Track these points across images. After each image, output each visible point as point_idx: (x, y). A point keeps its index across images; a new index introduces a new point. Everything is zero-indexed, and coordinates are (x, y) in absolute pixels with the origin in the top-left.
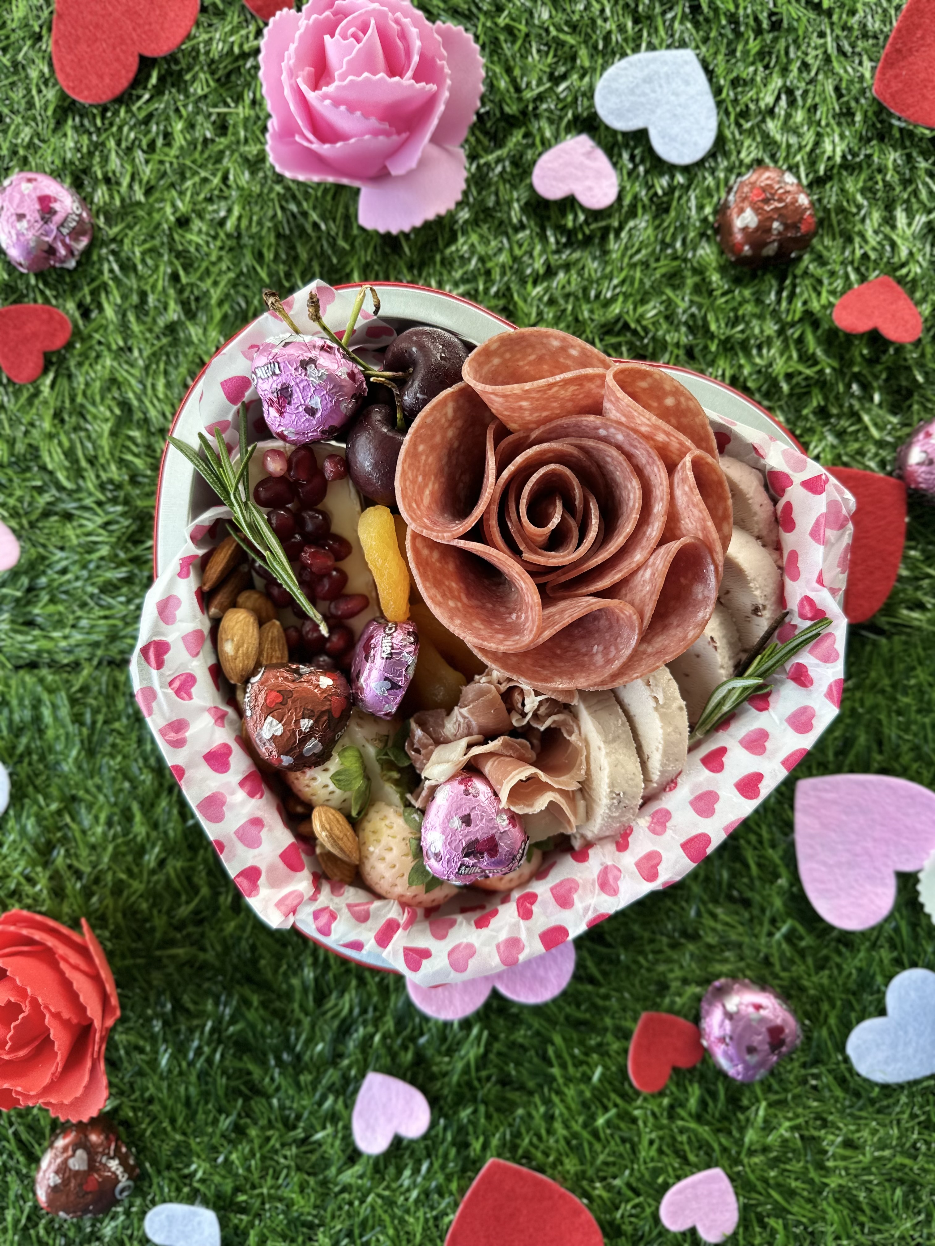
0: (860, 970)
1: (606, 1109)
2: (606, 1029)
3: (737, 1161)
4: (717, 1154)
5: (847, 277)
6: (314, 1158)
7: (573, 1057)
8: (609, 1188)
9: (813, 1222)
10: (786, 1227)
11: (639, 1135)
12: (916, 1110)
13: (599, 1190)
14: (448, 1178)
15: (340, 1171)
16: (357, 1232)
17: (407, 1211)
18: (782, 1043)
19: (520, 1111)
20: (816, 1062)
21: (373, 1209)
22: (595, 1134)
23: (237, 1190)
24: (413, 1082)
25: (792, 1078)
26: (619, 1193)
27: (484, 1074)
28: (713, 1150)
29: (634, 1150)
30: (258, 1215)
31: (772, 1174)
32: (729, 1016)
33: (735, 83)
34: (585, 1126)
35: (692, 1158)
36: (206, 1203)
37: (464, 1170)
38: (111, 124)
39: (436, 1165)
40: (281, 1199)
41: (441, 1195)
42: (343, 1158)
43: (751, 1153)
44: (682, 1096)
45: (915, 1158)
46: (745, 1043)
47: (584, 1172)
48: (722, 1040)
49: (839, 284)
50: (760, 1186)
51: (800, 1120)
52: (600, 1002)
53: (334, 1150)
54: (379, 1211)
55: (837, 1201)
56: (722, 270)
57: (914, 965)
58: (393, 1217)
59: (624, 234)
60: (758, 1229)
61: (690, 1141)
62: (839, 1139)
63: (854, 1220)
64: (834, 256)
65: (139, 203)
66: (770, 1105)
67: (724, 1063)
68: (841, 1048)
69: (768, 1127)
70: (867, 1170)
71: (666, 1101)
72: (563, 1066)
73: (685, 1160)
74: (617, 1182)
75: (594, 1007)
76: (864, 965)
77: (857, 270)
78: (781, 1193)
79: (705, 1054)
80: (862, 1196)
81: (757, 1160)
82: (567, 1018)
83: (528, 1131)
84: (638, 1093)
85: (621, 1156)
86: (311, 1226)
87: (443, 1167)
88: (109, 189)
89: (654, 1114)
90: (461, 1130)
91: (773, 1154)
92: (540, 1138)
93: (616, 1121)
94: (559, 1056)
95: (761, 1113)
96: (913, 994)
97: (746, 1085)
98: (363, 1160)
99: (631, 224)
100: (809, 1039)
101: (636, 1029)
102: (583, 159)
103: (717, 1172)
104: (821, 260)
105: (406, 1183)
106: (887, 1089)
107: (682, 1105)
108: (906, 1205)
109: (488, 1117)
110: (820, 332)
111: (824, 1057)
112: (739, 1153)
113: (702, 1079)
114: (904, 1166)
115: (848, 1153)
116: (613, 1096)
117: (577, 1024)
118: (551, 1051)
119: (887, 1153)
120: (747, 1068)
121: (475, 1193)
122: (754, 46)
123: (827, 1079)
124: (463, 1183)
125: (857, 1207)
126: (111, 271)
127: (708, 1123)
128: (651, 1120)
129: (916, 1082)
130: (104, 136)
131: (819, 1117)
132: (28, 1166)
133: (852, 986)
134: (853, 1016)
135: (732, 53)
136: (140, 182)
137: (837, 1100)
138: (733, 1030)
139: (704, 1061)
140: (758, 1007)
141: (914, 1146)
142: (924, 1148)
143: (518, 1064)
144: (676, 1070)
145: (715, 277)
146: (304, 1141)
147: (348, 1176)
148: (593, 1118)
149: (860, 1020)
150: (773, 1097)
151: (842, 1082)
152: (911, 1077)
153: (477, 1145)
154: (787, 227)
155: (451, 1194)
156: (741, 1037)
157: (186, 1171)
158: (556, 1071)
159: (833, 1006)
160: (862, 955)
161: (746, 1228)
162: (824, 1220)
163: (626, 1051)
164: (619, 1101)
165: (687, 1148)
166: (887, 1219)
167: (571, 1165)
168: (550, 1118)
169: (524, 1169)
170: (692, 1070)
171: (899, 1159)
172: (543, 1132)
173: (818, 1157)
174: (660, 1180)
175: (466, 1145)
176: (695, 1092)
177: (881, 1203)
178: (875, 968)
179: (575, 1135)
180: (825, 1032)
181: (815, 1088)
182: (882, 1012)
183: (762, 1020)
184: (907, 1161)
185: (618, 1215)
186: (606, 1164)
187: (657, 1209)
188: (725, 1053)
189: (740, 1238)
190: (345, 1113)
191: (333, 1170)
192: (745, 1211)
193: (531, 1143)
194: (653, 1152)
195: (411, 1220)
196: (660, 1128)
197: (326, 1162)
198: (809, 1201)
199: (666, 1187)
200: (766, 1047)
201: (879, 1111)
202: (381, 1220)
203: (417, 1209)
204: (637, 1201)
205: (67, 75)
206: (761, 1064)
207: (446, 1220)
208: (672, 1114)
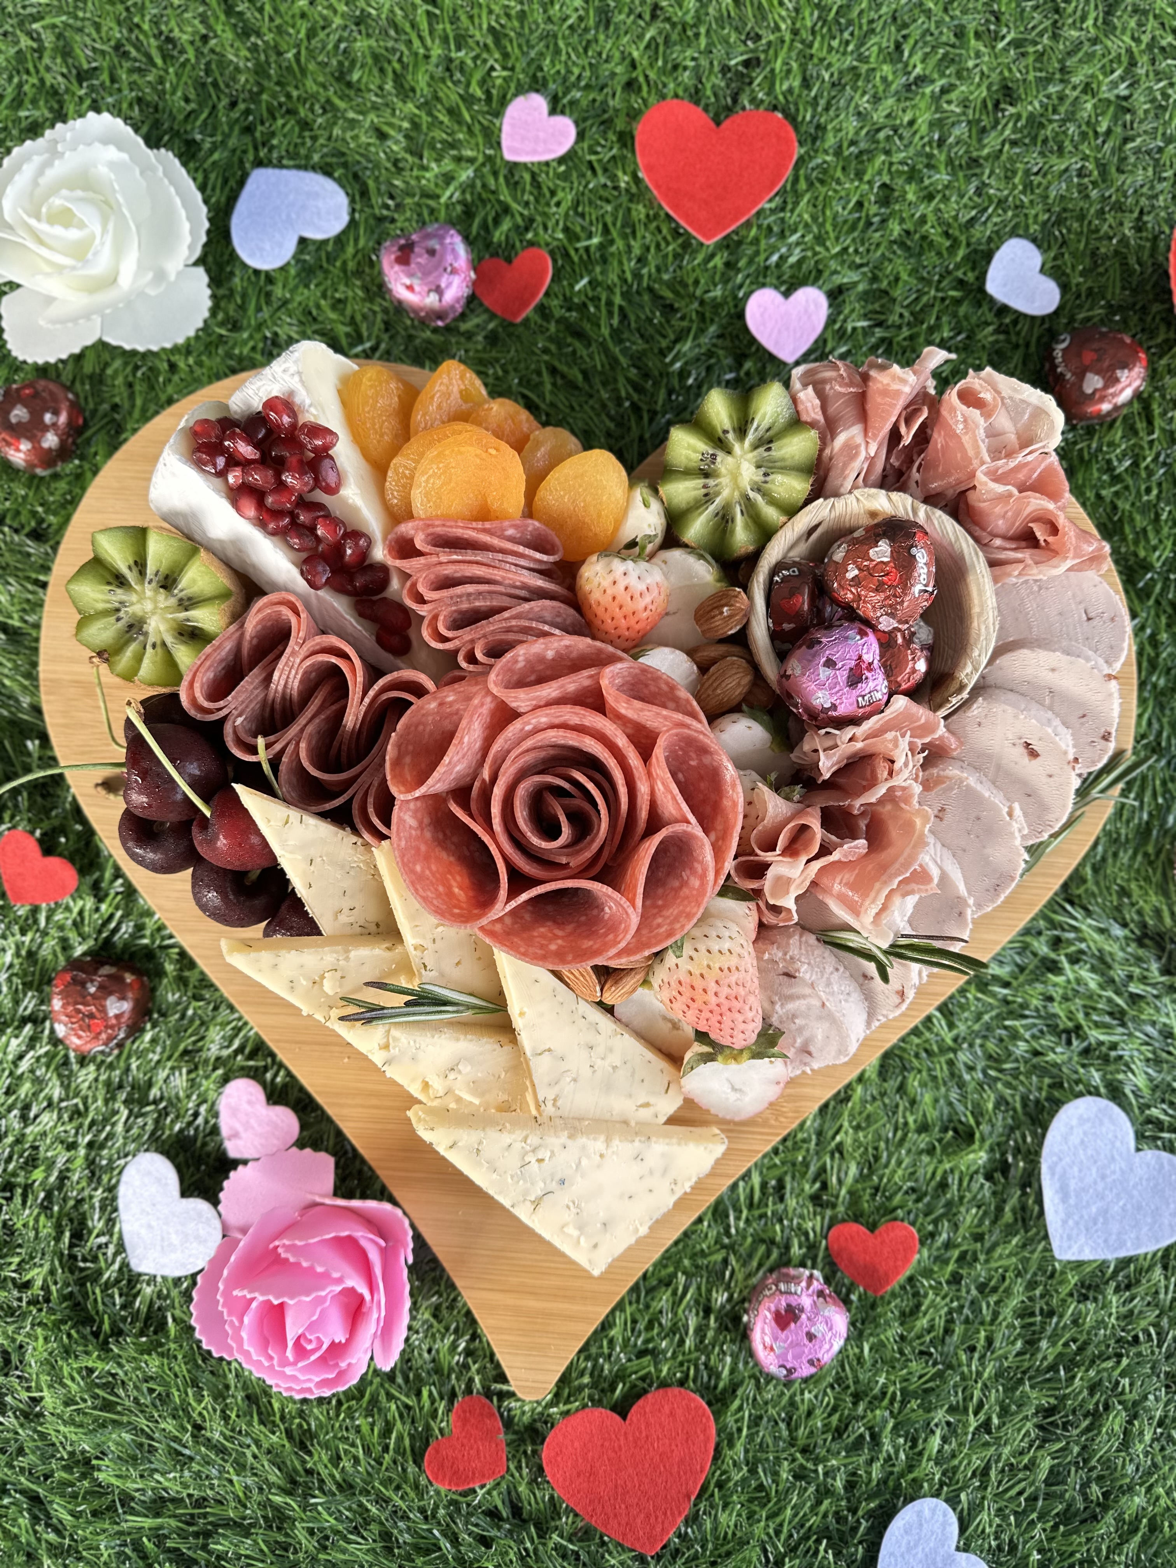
0: (307, 286)
1: (587, 249)
2: (558, 322)
3: (489, 159)
4: (503, 172)
5: (48, 919)
6: (877, 306)
7: (597, 307)
8: (614, 178)
9: (443, 80)
10: (468, 84)
11: (567, 215)
12: (309, 143)
13: (624, 180)
14: (756, 241)
15: (855, 284)
16: (861, 224)
17: (807, 225)
18: (402, 248)
19: (666, 277)
20: (380, 220)
21: (837, 239)
22: (606, 231)
23: (958, 302)
24: (753, 340)
25: (408, 214)
26: (605, 170)
27: (685, 324)
28: (506, 177)
29: (577, 203)
30: (949, 273)
31: (461, 136)
32: (439, 291)
33: (72, 1146)
34: (612, 242)
35: (527, 177)
36: (991, 300)
37: (740, 243)
38: (681, 1364)
39: (762, 257)
40: (922, 279)
41: (770, 229)
42: (845, 295)
43: (471, 161)
44: (513, 235)
45: (328, 101)
46: (435, 260)
47: (631, 200)
48: (454, 271)
49: (58, 917)
50: (477, 128)
51: (415, 173)
52: (553, 348)
53: (852, 304)
54: (832, 235)
55: (413, 90)
56: (160, 973)
57: (257, 272)
58: (822, 225)
59: (236, 1044)
60: (494, 92)
61: (523, 191)
62: (389, 143)
63: (405, 67)
64: (51, 943)
65: (684, 1273)
66: (438, 197)
67: (461, 249)
68: (353, 223)
69: (448, 178)
70: (375, 107)
71: (530, 236)
72: (610, 303)
73: (534, 176)
74: (603, 180)
75: (560, 344)
76: (301, 289)
77: (36, 921)
78: (460, 114)
79: (476, 265)
80: (389, 86)
81: (468, 153)
82: (588, 345)
83: (666, 256)
84: (552, 253)
85: (590, 203)
86: (902, 244)
87: (757, 253)
88: (709, 1300)
89: (546, 228)
90: (726, 280)
91: (454, 152)
92: (658, 246)
93: (583, 235)
94: (610, 314)
95: (448, 193)
96: (268, 246)
97: (452, 223)
98: (828, 286)
99: (225, 1053)
100: (379, 243)
101: (528, 311)
102: (243, 1135)
103: (508, 156)
104: (65, 945)
105: (797, 251)
106: (327, 171)
107: (517, 227)
108: (353, 63)
109: (697, 282)
110: (96, 875)
111: (372, 222)
112: (483, 165)
113: (488, 245)
114: (341, 98)
115: (386, 129)
116: (576, 259)
117: (579, 335)
118: (615, 321)
119: (351, 115)
120: (441, 238)
121: (737, 219)
122: (38, 1175)
123: (377, 201)
124: (743, 232)
125: (398, 79)
126: (738, 1218)
127: (500, 202)
128: (550, 225)
129: (298, 167)
130: (694, 1355)
131: (400, 170)
132: (1150, 396)
133: (320, 275)
134: (330, 248)
135: (63, 1178)
136: (674, 1293)
137: (377, 179)
138: (440, 276)
139: (480, 259)
140: (410, 288)
141: (325, 111)
142: (317, 107)
143: (650, 320)
144: (509, 260)
145: (169, 967)
146: (880, 324)
147: (848, 277)
148: (601, 247)
149: (325, 242)
150: (431, 203)
151: (364, 193)
152: (302, 174)
153: (718, 261)
154: (83, 984)
155: (759, 227)
156: (436, 268)
157: (1002, 337)
158: (618, 300)
159: (345, 263)
160: (298, 299)
161: (504, 97)
162: (432, 77)
163: (547, 294)
164: (572, 253)
165: (528, 187)
166: (376, 57)
167: (640, 211)
168: (642, 260)
169: (682, 223)
170: (495, 255)
171: (341, 104)
172: (652, 250)
173: (413, 134)
174: (562, 168)
175: (728, 265)
176: (498, 235)
177: (376, 72)
178: (292, 283)
179: (625, 237)
180: (362, 243)
181: (392, 197)
182: (302, 241)
183: (411, 275)
184: (337, 101)
185: (614, 151)
186: (608, 201)
187: (577, 142)
188: (456, 257)
189: (512, 90)
190: (829, 335)
191: (861, 287)
192: (498, 114)
193: (668, 244)
194: (560, 195)
195: (806, 216)
196: (545, 214)
197: (865, 297)
198: (438, 99)
199: (561, 160)
200: (417, 250)
201: (343, 154)
202: (835, 226)
203: (796, 224)
204: (593, 158)
205: (704, 1431)
206: (428, 236)
207: (773, 205)
208: (529, 222)
